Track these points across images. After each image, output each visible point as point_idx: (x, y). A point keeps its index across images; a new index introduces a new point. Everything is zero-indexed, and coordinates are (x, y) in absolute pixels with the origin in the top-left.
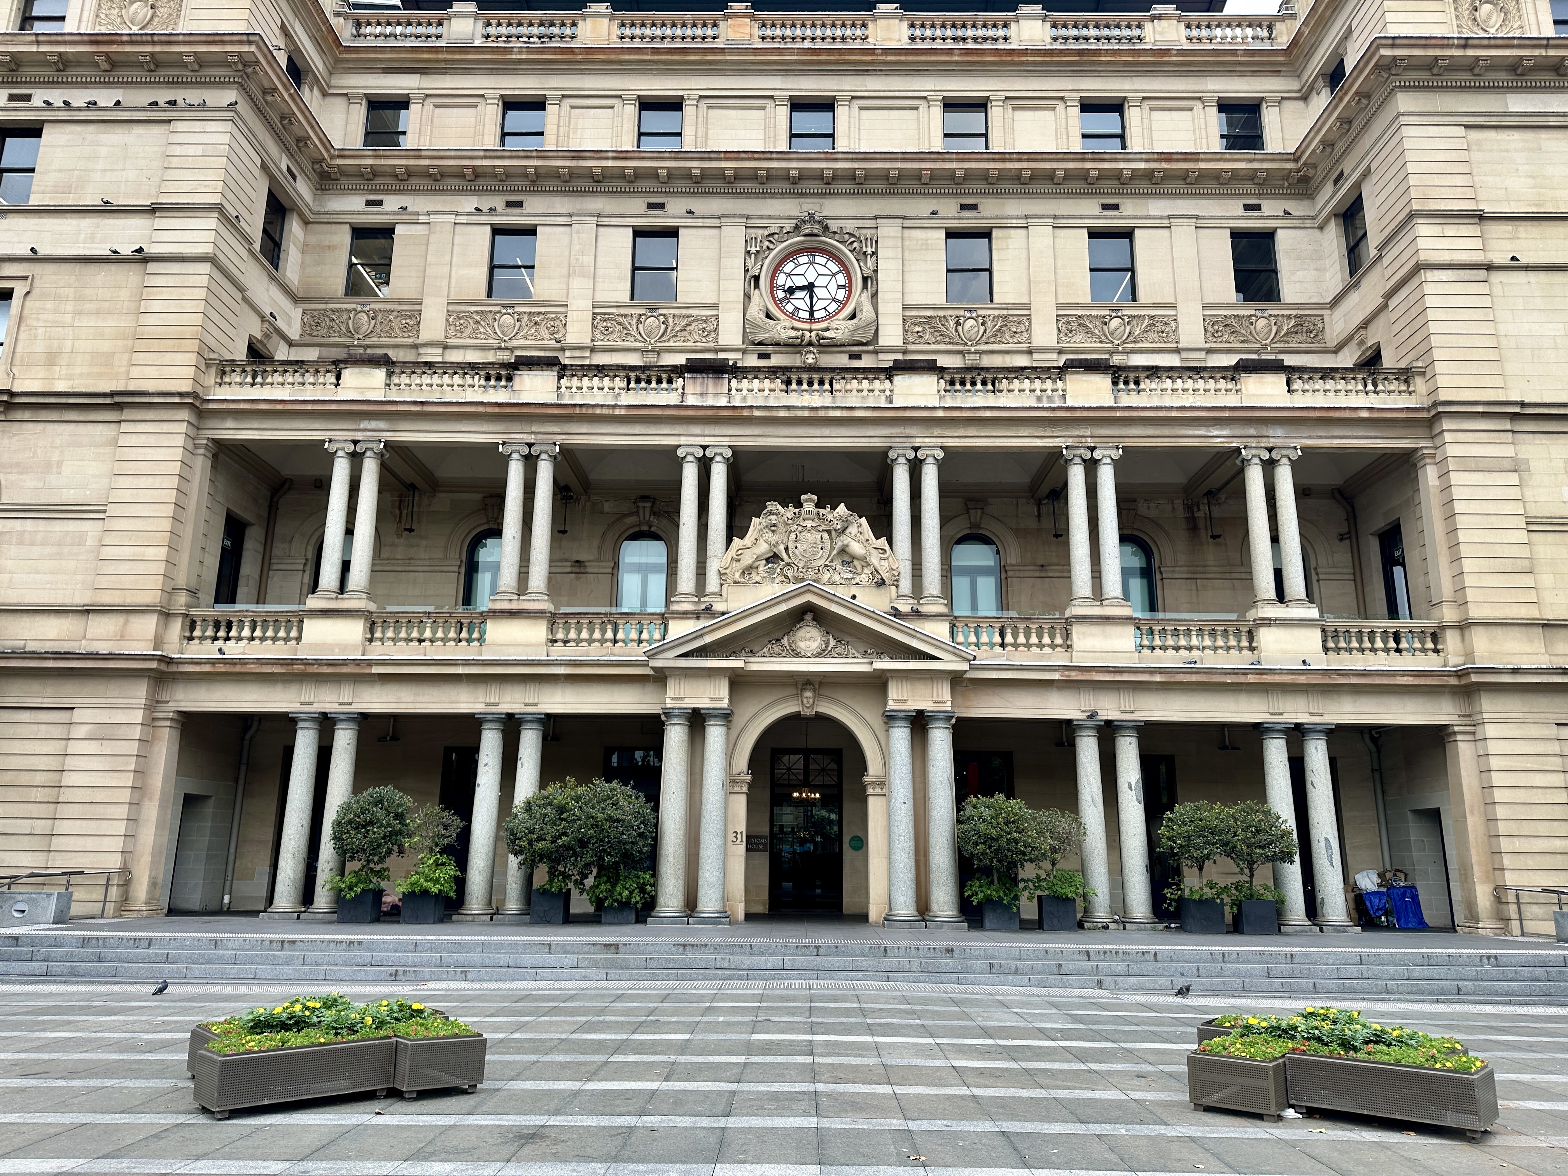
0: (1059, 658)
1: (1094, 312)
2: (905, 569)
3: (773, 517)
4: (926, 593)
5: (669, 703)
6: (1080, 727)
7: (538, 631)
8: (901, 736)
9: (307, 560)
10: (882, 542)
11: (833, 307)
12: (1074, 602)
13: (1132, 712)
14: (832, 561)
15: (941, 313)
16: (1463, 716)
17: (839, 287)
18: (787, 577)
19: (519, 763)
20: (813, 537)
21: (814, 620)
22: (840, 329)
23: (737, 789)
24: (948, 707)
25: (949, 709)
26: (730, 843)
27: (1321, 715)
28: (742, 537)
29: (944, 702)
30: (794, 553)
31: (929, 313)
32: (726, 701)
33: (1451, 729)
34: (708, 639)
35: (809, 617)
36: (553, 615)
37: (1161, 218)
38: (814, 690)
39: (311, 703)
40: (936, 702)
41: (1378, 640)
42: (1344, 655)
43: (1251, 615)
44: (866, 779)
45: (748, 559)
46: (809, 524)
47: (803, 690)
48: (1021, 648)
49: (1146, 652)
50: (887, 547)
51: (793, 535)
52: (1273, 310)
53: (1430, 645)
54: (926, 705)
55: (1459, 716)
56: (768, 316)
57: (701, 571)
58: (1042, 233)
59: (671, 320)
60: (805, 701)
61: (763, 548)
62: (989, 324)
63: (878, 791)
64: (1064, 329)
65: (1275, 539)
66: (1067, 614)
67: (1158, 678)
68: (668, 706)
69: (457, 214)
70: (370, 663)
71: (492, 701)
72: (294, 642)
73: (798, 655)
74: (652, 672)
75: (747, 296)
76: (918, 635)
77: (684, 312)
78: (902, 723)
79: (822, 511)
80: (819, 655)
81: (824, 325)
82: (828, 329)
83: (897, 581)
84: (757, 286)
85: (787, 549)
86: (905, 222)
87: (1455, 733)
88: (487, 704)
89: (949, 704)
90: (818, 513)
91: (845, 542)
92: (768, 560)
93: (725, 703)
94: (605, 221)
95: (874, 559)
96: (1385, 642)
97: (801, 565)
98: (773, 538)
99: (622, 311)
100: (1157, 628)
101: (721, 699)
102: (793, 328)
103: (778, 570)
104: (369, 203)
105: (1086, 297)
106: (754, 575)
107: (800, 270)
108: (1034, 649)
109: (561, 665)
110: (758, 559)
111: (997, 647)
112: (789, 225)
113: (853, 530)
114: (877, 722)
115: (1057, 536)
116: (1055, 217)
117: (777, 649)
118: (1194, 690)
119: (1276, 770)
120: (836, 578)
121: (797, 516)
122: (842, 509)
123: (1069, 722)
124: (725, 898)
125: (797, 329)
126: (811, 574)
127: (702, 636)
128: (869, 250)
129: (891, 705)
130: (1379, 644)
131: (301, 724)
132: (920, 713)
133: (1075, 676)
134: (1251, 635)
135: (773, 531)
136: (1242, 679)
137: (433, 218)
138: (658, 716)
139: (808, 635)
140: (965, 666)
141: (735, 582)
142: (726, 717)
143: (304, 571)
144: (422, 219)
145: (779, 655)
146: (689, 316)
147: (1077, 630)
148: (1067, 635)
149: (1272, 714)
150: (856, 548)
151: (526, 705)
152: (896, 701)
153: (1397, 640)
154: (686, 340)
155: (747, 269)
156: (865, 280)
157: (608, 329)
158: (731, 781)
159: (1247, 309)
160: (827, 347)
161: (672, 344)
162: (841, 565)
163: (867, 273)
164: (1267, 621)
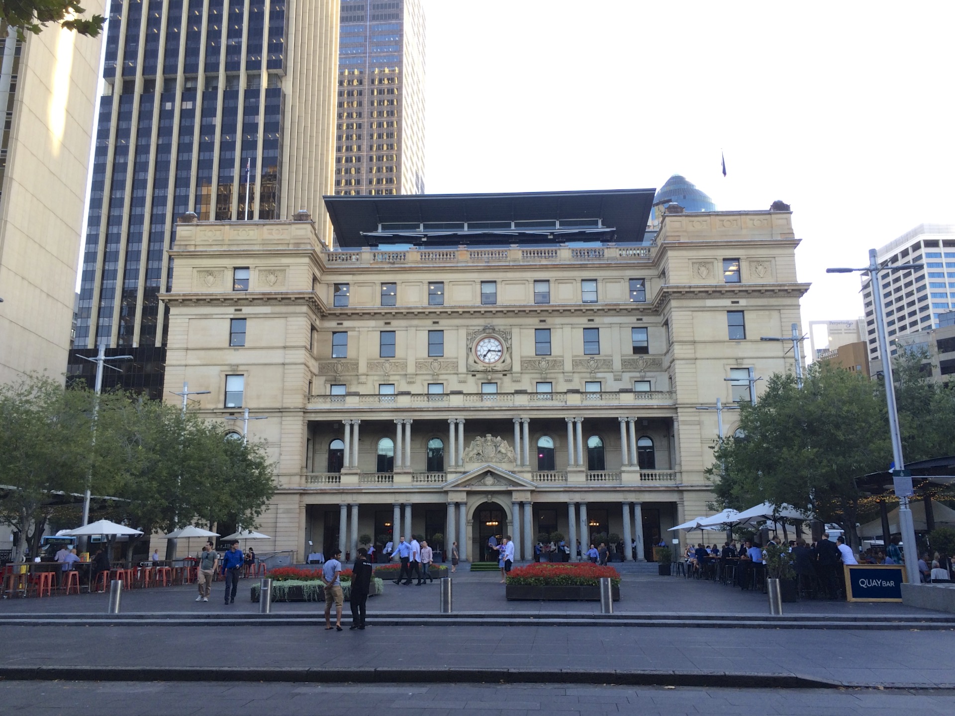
0: (563, 484)
1: (585, 358)
2: (519, 457)
3: (478, 441)
4: (524, 464)
5: (449, 501)
6: (570, 504)
7: (409, 479)
8: (516, 508)
9: (326, 450)
10: (512, 448)
12: (569, 466)
13: (585, 499)
14: (496, 455)
15: (534, 359)
17: (499, 350)
18: (483, 462)
19: (406, 517)
20: (490, 447)
21: (491, 475)
22: (500, 366)
23: (470, 524)
24: (530, 500)
26: (468, 540)
27: (640, 499)
28: (469, 448)
30: (484, 453)
31: (529, 359)
34: (459, 482)
35: (489, 474)
36: (413, 473)
37: (608, 324)
38: (491, 495)
39: (345, 501)
40: (527, 499)
41: (657, 476)
42: (647, 481)
43: (620, 470)
44: (508, 521)
45: (471, 454)
46: (489, 443)
47: (489, 495)
48: (553, 481)
49: (589, 481)
50: (513, 450)
51: (484, 447)
52: (645, 356)
53: (672, 478)
54: (523, 500)
55: (680, 499)
56: (475, 362)
58: (567, 330)
59: (442, 363)
60: (488, 498)
61: (475, 452)
62: (550, 363)
63: (510, 524)
64: (574, 364)
66: (567, 470)
67: (591, 489)
69: (368, 327)
70: (362, 489)
71: (397, 500)
72: (338, 483)
73: (485, 485)
74: (443, 491)
75: (468, 355)
76: (519, 479)
77: (447, 360)
78: (517, 505)
79: (493, 438)
81: (493, 365)
82: (495, 366)
83: (516, 461)
84: (471, 351)
85: (482, 451)
86: (520, 326)
87: (678, 504)
88: (395, 501)
90: (492, 440)
91: (500, 449)
92: (477, 455)
93: (465, 500)
94: (418, 328)
95: (509, 454)
97: (487, 457)
98: (478, 448)
99: (425, 361)
100: (592, 474)
102: (484, 366)
103: (480, 459)
104: (338, 324)
105: (582, 353)
106: (473, 460)
107: (485, 344)
108: (557, 481)
109: (416, 489)
110: (474, 455)
112: (481, 328)
113: (502, 445)
114: (510, 504)
116: (572, 324)
117: (480, 483)
119: (626, 515)
120: (497, 460)
121: (485, 441)
122: (499, 438)
123: (567, 502)
124: (467, 556)
126: (489, 460)
127: (461, 480)
128: (509, 337)
130: (658, 478)
131: (342, 507)
132: (521, 502)
133: (567, 489)
134: (620, 476)
135: (478, 446)
136: (617, 489)
137: (360, 329)
138: (446, 504)
139: (489, 480)
140: (534, 488)
141: (467, 462)
142: (466, 504)
143: (326, 454)
144: (357, 329)
145: (480, 485)
146: (448, 362)
147: (569, 475)
148: (567, 477)
149: (626, 499)
150: (503, 451)
151: (407, 501)
152: (515, 499)
154: (447, 370)
155: (467, 345)
156: (507, 348)
157: (421, 367)
158: (468, 522)
159: (637, 357)
160: (494, 371)
161: (443, 372)
162: (499, 456)
163: (508, 346)
164: (624, 472)
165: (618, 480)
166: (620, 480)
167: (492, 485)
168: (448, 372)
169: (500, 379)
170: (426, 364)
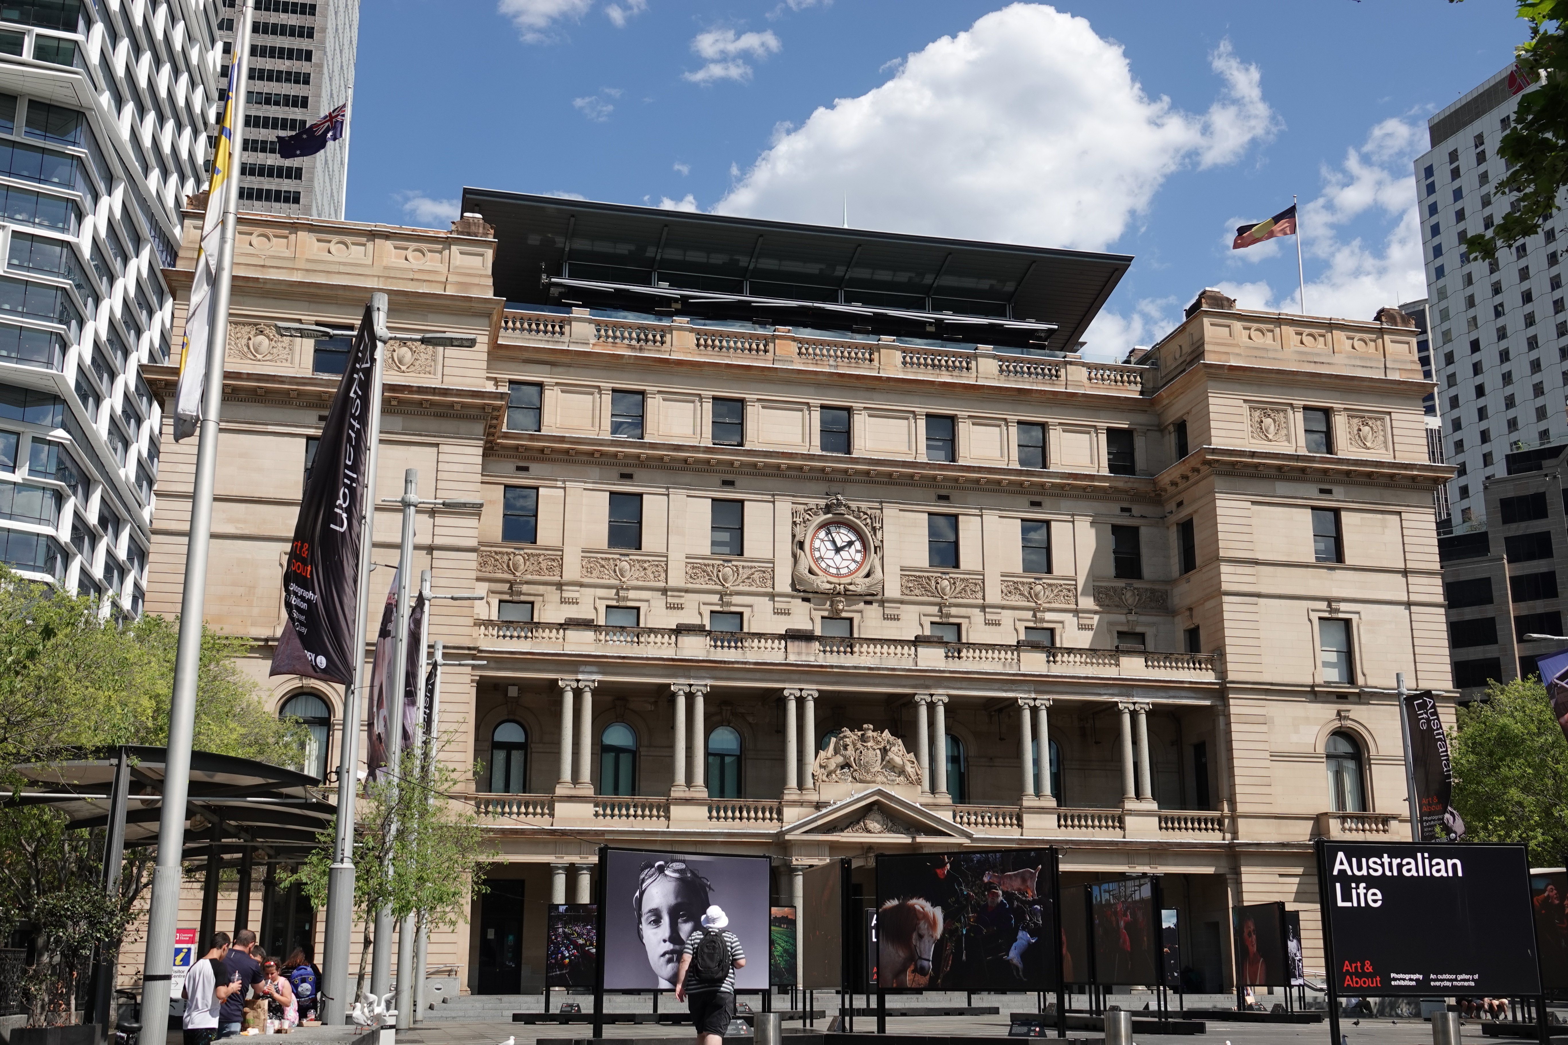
0: (1015, 833)
1: (1025, 579)
2: (926, 774)
3: (845, 738)
4: (940, 792)
5: (794, 862)
7: (701, 813)
10: (912, 756)
11: (853, 566)
12: (1024, 799)
14: (883, 769)
15: (926, 574)
17: (857, 551)
20: (873, 754)
21: (879, 812)
22: (861, 585)
27: (1157, 868)
28: (826, 751)
31: (918, 574)
32: (828, 860)
34: (820, 822)
35: (876, 807)
36: (710, 802)
38: (875, 853)
39: (564, 859)
42: (1170, 833)
43: (1121, 807)
45: (829, 766)
46: (869, 745)
47: (868, 852)
49: (1063, 830)
50: (915, 760)
51: (859, 752)
52: (1137, 584)
53: (1216, 827)
56: (811, 571)
57: (801, 773)
58: (991, 521)
59: (741, 570)
60: (869, 859)
61: (840, 760)
62: (957, 585)
64: (1005, 591)
66: (1020, 806)
69: (587, 482)
72: (548, 818)
73: (867, 833)
75: (794, 556)
76: (935, 819)
77: (750, 564)
79: (876, 735)
81: (848, 580)
82: (851, 584)
83: (921, 782)
84: (801, 548)
85: (854, 760)
86: (900, 505)
87: (1226, 880)
90: (874, 737)
91: (891, 757)
92: (843, 767)
93: (827, 862)
94: (692, 493)
95: (909, 769)
96: (1193, 824)
97: (864, 771)
98: (846, 753)
99: (706, 562)
100: (1068, 815)
101: (825, 860)
102: (828, 582)
103: (850, 774)
104: (519, 470)
105: (1019, 569)
106: (834, 777)
107: (830, 537)
108: (1001, 827)
110: (836, 766)
112: (822, 503)
113: (894, 747)
115: (1001, 739)
116: (1001, 510)
117: (857, 828)
118: (1089, 853)
120: (887, 781)
121: (861, 738)
122: (887, 733)
125: (831, 583)
126: (871, 778)
128: (878, 526)
130: (1190, 826)
131: (557, 872)
133: (1025, 845)
134: (1121, 820)
136: (1116, 848)
137: (569, 484)
139: (875, 821)
140: (968, 841)
141: (823, 782)
144: (561, 485)
145: (858, 831)
146: (752, 567)
147: (1025, 817)
148: (1020, 819)
149: (1131, 867)
150: (897, 761)
153: (1199, 824)
154: (751, 585)
155: (794, 536)
156: (875, 548)
157: (696, 574)
159: (1120, 583)
160: (850, 596)
161: (741, 588)
162: (889, 771)
163: (878, 543)
164: (1130, 812)
165: (1118, 830)
166: (1120, 827)
167: (881, 832)
168: (753, 589)
169: (861, 612)
170: (709, 569)
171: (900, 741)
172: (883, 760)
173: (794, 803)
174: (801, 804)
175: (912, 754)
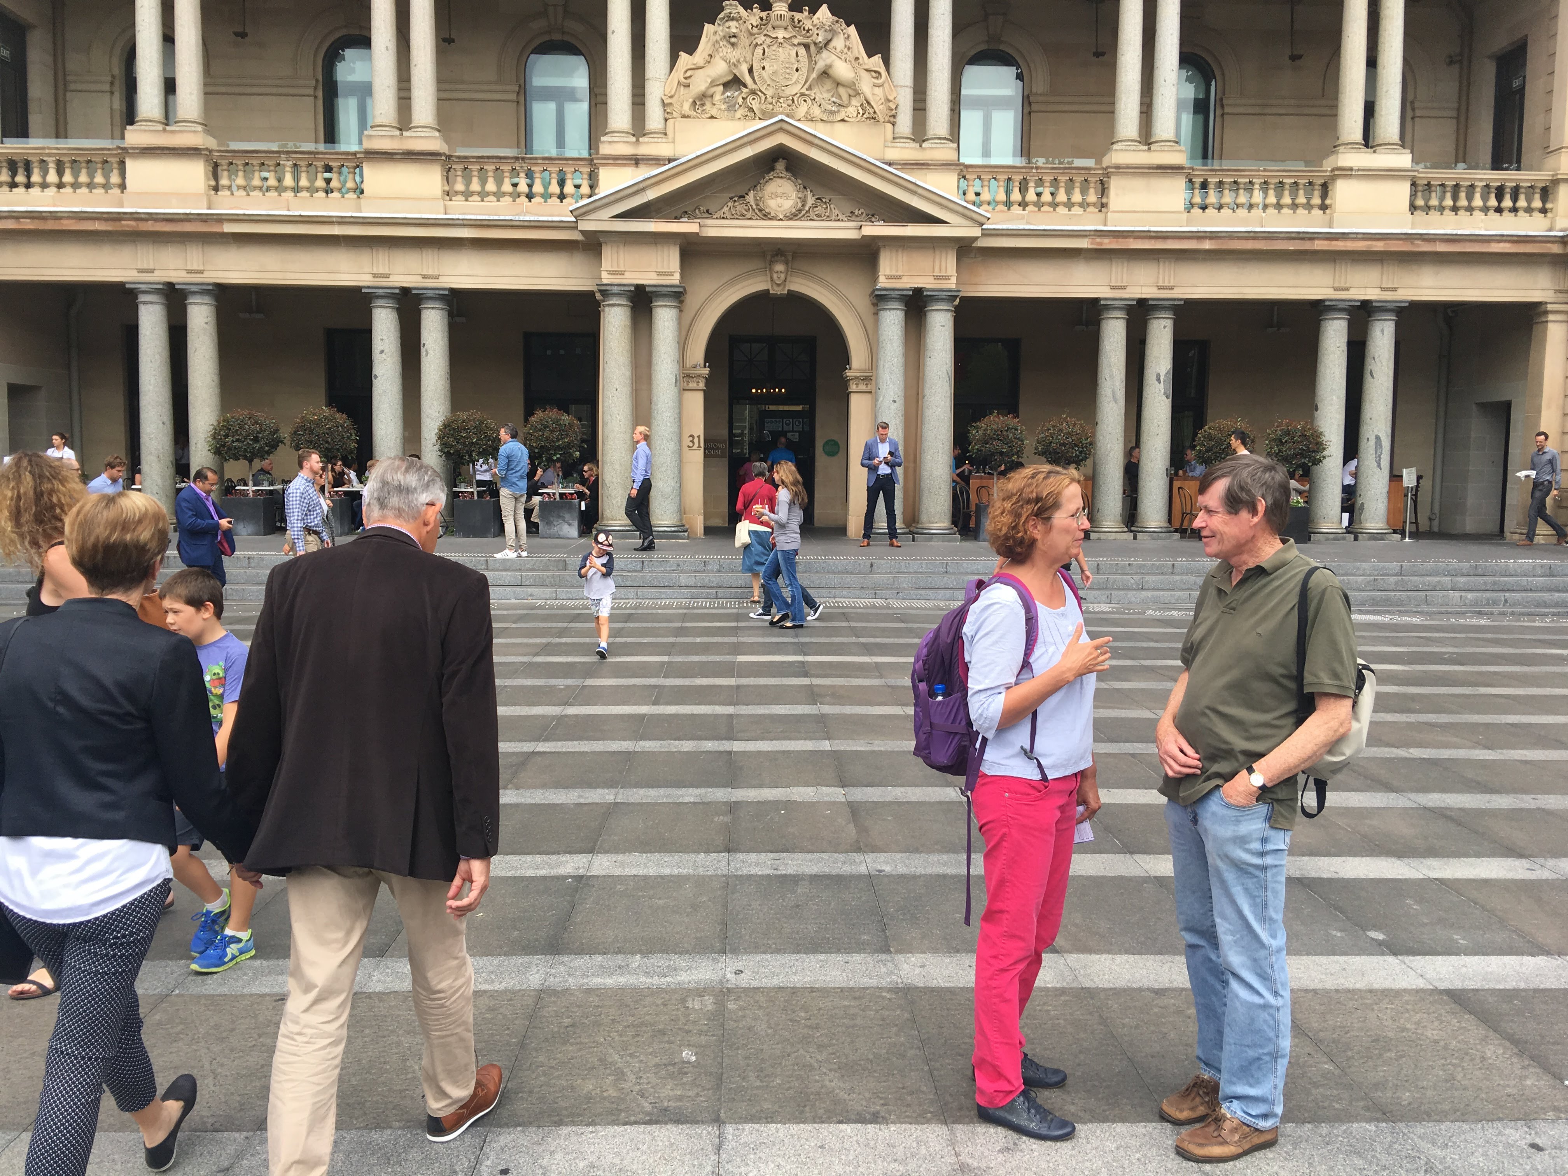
0: (1090, 222)
2: (905, 99)
3: (733, 24)
4: (930, 133)
5: (606, 278)
6: (1108, 307)
7: (430, 180)
8: (892, 320)
9: (113, 77)
10: (876, 61)
12: (1115, 147)
13: (1171, 288)
14: (810, 88)
16: (1560, 292)
18: (751, 110)
19: (423, 350)
20: (786, 54)
21: (787, 169)
23: (692, 385)
24: (952, 284)
25: (953, 287)
26: (685, 449)
27: (1395, 290)
28: (691, 52)
29: (948, 278)
30: (760, 76)
32: (677, 276)
33: (1543, 308)
34: (652, 195)
35: (780, 165)
36: (449, 157)
38: (786, 263)
39: (152, 271)
40: (937, 278)
41: (1478, 196)
42: (1434, 215)
43: (1328, 165)
44: (849, 373)
45: (700, 83)
46: (781, 34)
47: (771, 262)
48: (1046, 208)
49: (1196, 211)
50: (882, 69)
51: (759, 50)
53: (1537, 203)
54: (923, 281)
55: (1556, 291)
57: (639, 100)
60: (775, 276)
61: (719, 69)
63: (862, 387)
65: (1372, 63)
66: (1106, 162)
67: (1207, 245)
68: (605, 281)
70: (220, 219)
71: (381, 271)
72: (116, 191)
73: (766, 216)
74: (580, 237)
76: (920, 191)
78: (896, 305)
79: (797, 16)
80: (793, 217)
83: (894, 116)
85: (751, 70)
87: (1546, 312)
88: (375, 276)
89: (954, 280)
90: (792, 19)
91: (828, 62)
92: (726, 85)
93: (676, 279)
95: (866, 85)
96: (1485, 198)
97: (770, 93)
98: (733, 54)
100: (1213, 180)
101: (671, 274)
103: (740, 100)
106: (708, 106)
108: (1062, 210)
109: (464, 225)
110: (713, 84)
111: (1016, 207)
113: (838, 43)
114: (862, 302)
115: (1097, 54)
117: (740, 208)
118: (1248, 260)
119: (1332, 357)
120: (816, 112)
121: (764, 23)
122: (824, 12)
123: (1096, 300)
124: (682, 511)
126: (783, 106)
127: (643, 189)
129: (883, 282)
130: (1478, 202)
131: (142, 298)
132: (918, 292)
133: (1108, 243)
134: (1325, 189)
135: (733, 44)
136: (1307, 246)
138: (591, 294)
139: (780, 191)
140: (976, 232)
141: (684, 117)
142: (678, 296)
143: (112, 93)
145: (742, 216)
147: (1115, 185)
148: (1103, 190)
149: (1336, 289)
150: (842, 70)
151: (425, 277)
152: (889, 277)
153: (1500, 197)
158: (685, 376)
162: (822, 94)
164: (1347, 173)
165: (1317, 212)
166: (1324, 207)
167: (793, 216)
171: (852, 30)
172: (811, 69)
173: (618, 160)
174: (636, 161)
175: (877, 59)
